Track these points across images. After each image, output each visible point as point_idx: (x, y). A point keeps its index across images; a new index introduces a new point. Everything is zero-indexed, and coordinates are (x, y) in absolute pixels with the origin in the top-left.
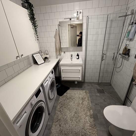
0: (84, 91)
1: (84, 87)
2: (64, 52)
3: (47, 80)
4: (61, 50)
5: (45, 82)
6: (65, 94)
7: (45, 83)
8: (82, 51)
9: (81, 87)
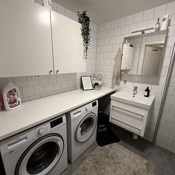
0: (145, 161)
1: (149, 154)
2: (125, 82)
3: (80, 111)
4: (120, 78)
5: (75, 112)
6: (107, 146)
7: (74, 114)
8: (157, 84)
9: (142, 151)
